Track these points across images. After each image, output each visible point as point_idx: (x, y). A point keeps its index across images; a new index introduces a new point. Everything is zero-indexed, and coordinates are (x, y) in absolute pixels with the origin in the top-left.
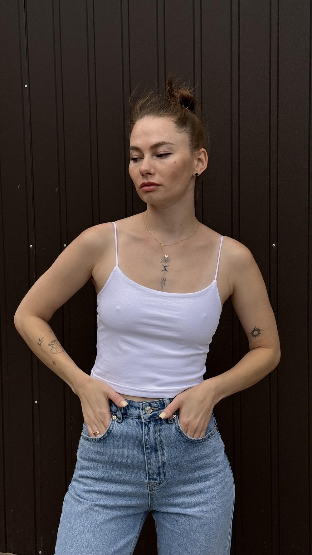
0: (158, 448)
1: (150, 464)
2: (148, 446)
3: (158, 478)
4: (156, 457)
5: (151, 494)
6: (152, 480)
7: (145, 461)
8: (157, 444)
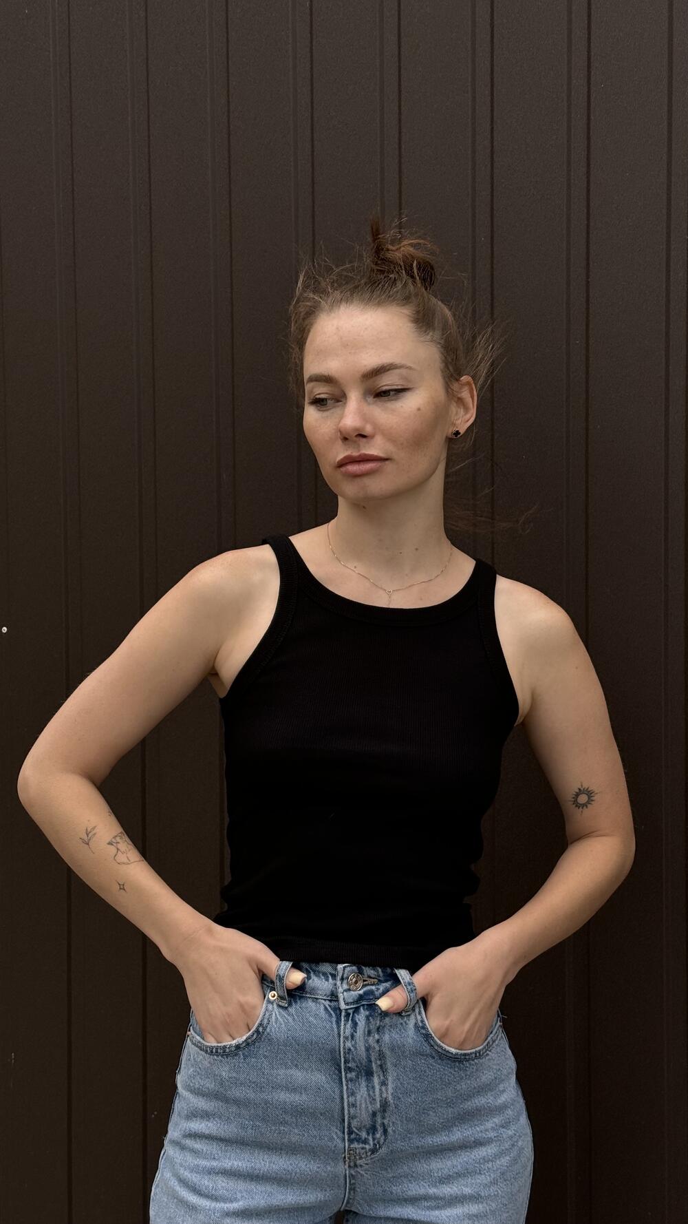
0: (374, 1068)
1: (354, 1105)
2: (352, 1065)
3: (370, 1138)
4: (368, 1090)
5: (352, 1176)
6: (356, 1143)
7: (342, 1098)
8: (373, 1059)
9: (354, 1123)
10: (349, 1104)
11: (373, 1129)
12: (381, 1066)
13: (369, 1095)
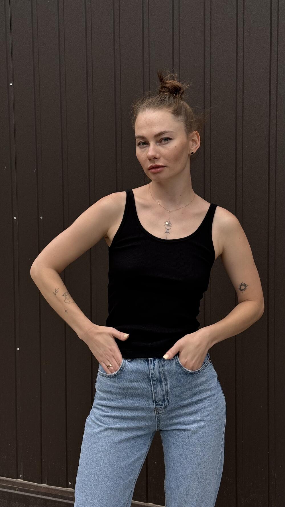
0: (162, 379)
1: (156, 393)
2: (154, 379)
3: (163, 404)
4: (161, 387)
5: (158, 417)
6: (158, 406)
7: (152, 390)
8: (162, 376)
9: (157, 399)
10: (154, 393)
11: (164, 401)
12: (165, 379)
13: (161, 389)
